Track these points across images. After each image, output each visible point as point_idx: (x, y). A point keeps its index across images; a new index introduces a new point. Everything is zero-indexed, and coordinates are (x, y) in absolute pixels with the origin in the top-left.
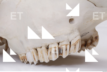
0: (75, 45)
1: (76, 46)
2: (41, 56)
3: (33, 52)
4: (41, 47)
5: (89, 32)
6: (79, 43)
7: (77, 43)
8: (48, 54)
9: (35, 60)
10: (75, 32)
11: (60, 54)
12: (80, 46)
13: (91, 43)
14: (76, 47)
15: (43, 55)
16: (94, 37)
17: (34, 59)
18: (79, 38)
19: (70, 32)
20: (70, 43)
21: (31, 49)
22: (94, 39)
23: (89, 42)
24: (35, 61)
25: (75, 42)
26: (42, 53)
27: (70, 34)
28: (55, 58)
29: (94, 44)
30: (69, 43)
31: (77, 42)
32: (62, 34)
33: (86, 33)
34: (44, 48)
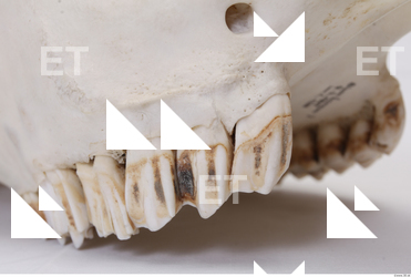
0: (258, 149)
1: (263, 155)
2: (95, 207)
3: (60, 185)
4: (92, 161)
5: (352, 85)
6: (277, 136)
7: (265, 136)
8: (123, 195)
9: (73, 224)
10: (259, 75)
11: (186, 198)
12: (283, 155)
13: (369, 138)
14: (263, 161)
15: (103, 202)
16: (381, 105)
17: (71, 218)
18: (278, 107)
19: (226, 76)
20: (232, 137)
21: (53, 170)
22: (381, 119)
23: (360, 129)
24: (72, 228)
25: (254, 132)
26: (99, 193)
27: (229, 86)
28: (159, 216)
29: (382, 142)
30: (224, 139)
31: (267, 131)
32: (185, 88)
33: (342, 90)
34: (104, 167)
